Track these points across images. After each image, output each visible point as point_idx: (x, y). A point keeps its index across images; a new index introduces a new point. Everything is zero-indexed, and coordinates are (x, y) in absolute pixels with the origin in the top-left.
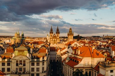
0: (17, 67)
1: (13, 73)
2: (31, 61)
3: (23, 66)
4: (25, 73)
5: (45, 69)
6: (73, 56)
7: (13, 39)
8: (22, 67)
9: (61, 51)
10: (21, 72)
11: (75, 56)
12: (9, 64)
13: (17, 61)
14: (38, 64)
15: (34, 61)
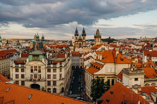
0: (32, 73)
1: (27, 80)
2: (47, 67)
3: (39, 72)
4: (41, 80)
5: (63, 77)
6: (95, 61)
7: (32, 43)
8: (38, 74)
9: (84, 55)
10: (35, 79)
11: (97, 62)
12: (23, 70)
13: (32, 67)
14: (55, 71)
15: (50, 67)
